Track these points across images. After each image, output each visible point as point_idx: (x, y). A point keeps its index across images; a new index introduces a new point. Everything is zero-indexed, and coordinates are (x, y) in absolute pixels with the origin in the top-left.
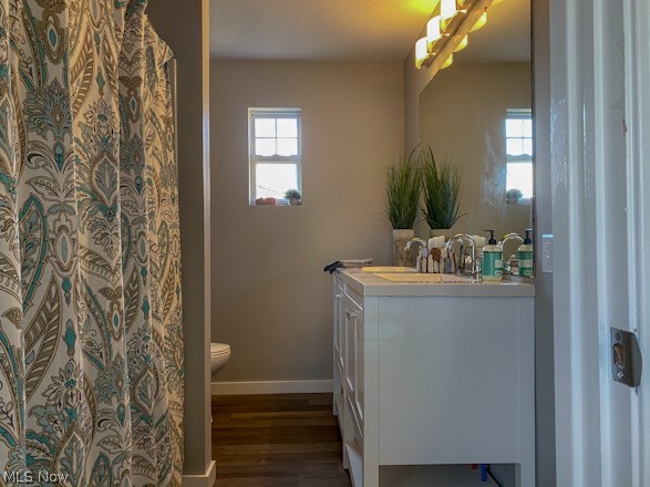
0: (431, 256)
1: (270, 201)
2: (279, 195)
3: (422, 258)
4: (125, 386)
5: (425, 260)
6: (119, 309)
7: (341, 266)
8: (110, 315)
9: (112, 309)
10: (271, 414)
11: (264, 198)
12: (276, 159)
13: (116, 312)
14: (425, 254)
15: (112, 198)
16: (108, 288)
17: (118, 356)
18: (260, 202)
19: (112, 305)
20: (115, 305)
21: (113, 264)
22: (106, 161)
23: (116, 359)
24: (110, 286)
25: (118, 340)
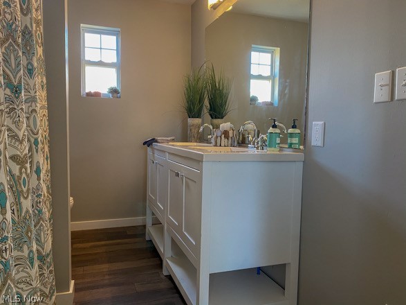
0: (223, 136)
1: (97, 95)
2: (104, 90)
3: (217, 137)
4: (33, 235)
5: (219, 138)
6: (26, 173)
7: (156, 141)
8: (19, 178)
9: (21, 173)
10: (103, 243)
11: (92, 91)
12: (100, 64)
13: (24, 175)
14: (219, 134)
15: (17, 78)
16: (18, 155)
17: (27, 211)
18: (89, 94)
19: (21, 170)
20: (24, 170)
21: (21, 135)
22: (11, 45)
23: (25, 214)
24: (19, 153)
25: (26, 198)
